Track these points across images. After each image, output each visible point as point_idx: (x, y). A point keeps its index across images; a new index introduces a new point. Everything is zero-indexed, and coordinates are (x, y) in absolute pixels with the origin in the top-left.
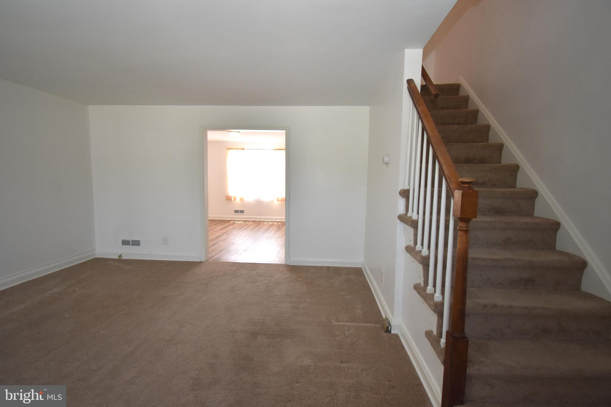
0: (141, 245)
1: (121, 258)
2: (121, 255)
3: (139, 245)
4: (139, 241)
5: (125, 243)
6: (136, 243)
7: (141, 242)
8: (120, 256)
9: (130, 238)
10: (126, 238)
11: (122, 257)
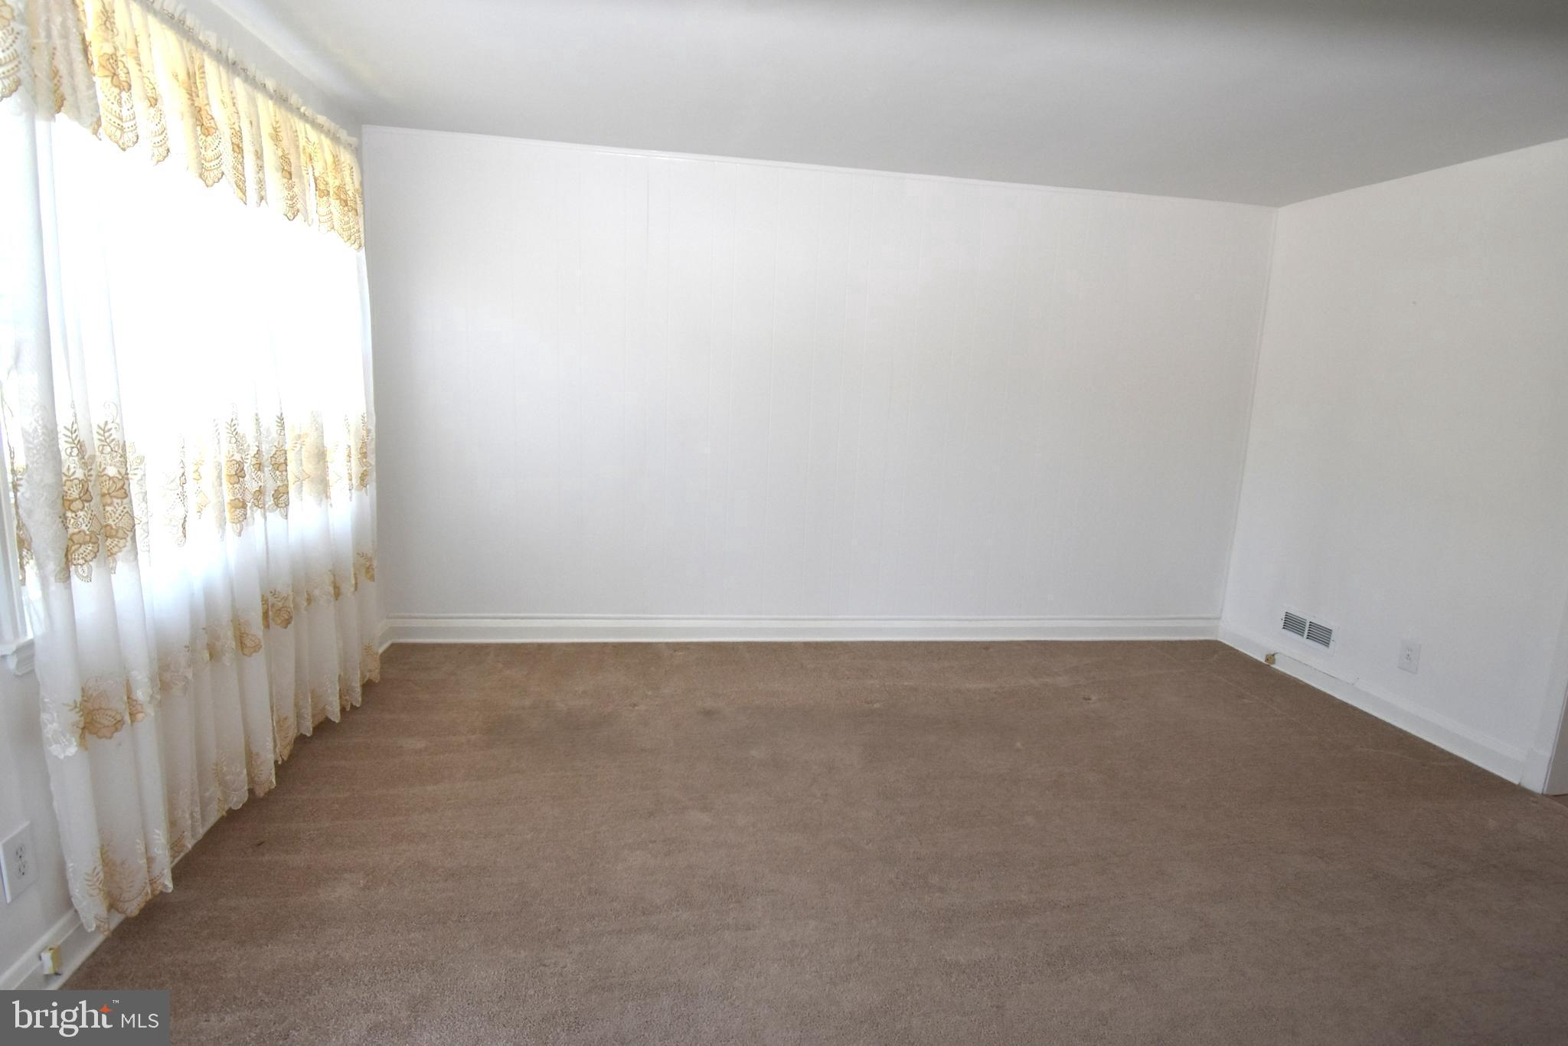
0: (1331, 643)
1: (1272, 666)
2: (1273, 655)
3: (1327, 644)
4: (1329, 631)
5: (1292, 623)
6: (1320, 635)
7: (1333, 636)
8: (1271, 658)
9: (1308, 616)
10: (1297, 611)
11: (1274, 663)
